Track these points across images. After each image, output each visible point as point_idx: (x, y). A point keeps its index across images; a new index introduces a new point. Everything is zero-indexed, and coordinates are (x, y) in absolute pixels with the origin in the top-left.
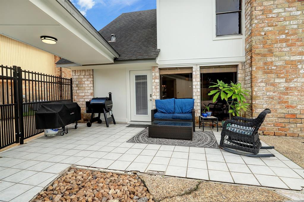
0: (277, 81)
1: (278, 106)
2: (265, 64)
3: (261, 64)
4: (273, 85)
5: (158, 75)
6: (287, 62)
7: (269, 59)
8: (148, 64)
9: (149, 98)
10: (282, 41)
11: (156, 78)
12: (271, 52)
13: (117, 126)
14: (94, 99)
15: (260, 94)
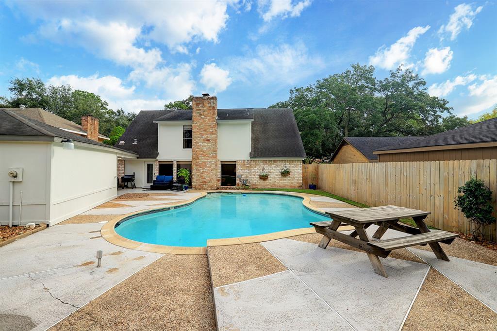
0: (200, 169)
1: (200, 178)
2: (196, 162)
3: (195, 162)
4: (199, 170)
5: (158, 164)
6: (203, 162)
7: (198, 161)
8: (154, 160)
9: (153, 175)
10: (201, 154)
11: (157, 166)
12: (198, 158)
13: (136, 189)
14: (125, 176)
15: (194, 174)
